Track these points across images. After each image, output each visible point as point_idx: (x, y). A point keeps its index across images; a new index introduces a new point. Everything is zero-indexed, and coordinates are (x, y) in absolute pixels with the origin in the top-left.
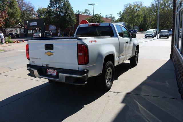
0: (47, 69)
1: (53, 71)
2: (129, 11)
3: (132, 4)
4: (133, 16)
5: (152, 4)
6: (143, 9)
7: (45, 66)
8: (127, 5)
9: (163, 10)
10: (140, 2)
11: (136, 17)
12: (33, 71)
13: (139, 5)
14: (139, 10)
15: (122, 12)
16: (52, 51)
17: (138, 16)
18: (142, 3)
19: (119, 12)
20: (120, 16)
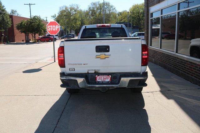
0: (96, 76)
1: (105, 77)
2: (65, 14)
3: (68, 6)
4: (70, 19)
5: (89, 8)
6: (80, 12)
7: (93, 72)
8: (63, 7)
9: (100, 13)
10: (77, 5)
11: (73, 20)
12: (76, 80)
13: (76, 8)
14: (76, 14)
15: (57, 15)
16: (106, 53)
17: (75, 19)
18: (78, 6)
19: (53, 15)
20: (54, 19)
